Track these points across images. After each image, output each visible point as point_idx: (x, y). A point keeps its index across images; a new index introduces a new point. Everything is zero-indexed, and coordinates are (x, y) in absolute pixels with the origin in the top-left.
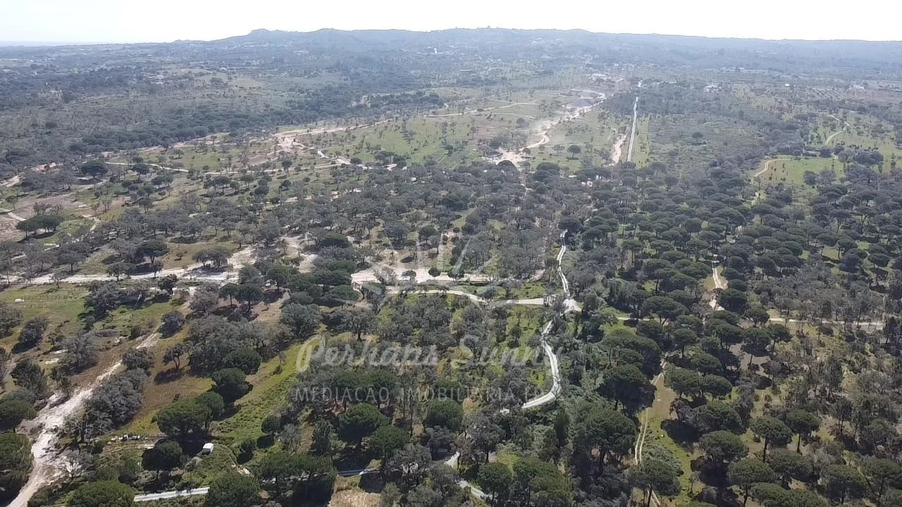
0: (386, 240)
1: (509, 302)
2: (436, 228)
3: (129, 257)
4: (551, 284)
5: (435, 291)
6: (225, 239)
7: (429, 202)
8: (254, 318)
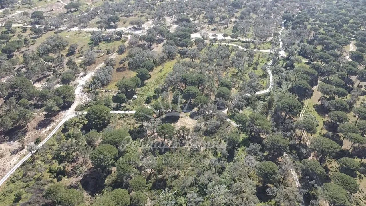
0: (206, 20)
1: (255, 50)
2: (228, 16)
3: (105, 22)
4: (275, 44)
5: (225, 44)
6: (142, 16)
7: (226, 4)
8: (152, 50)
